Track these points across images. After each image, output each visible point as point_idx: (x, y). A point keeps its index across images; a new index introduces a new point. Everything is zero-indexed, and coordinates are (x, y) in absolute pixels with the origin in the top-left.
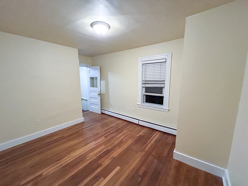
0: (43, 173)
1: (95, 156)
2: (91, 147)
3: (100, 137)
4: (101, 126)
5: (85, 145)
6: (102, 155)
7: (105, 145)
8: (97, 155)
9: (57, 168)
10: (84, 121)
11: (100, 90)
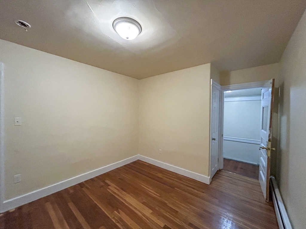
1: (116, 220)
5: (144, 203)
10: (209, 184)
11: (268, 139)
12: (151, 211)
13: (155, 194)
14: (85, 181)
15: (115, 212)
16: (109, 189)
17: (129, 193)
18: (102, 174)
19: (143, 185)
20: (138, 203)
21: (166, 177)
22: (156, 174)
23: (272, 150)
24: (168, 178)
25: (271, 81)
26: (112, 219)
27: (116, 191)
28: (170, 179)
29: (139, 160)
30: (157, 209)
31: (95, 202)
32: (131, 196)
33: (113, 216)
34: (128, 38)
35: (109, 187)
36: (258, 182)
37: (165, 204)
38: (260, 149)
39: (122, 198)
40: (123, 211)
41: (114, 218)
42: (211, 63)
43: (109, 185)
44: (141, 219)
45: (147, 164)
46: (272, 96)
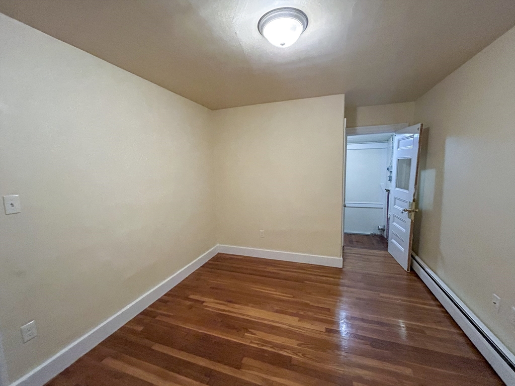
0: (207, 302)
1: (258, 344)
2: (278, 322)
3: (321, 321)
4: (360, 299)
5: (277, 311)
6: (266, 355)
7: (299, 345)
8: (263, 346)
9: (216, 309)
10: (341, 267)
11: (412, 199)
12: (297, 319)
13: (284, 296)
14: (150, 306)
15: (246, 334)
16: (206, 306)
17: (247, 305)
18: (172, 287)
19: (256, 288)
20: (269, 313)
21: (281, 270)
22: (265, 268)
23: (416, 212)
24: (284, 271)
25: (419, 125)
26: (251, 345)
27: (222, 307)
28: (290, 271)
29: (219, 253)
30: (302, 313)
31: (201, 331)
32: (252, 307)
33: (249, 341)
34: (283, 45)
35: (204, 304)
36: (387, 253)
37: (307, 305)
38: (402, 213)
39: (241, 314)
40: (258, 330)
41: (251, 342)
42: (345, 94)
43: (203, 302)
44: (290, 331)
45: (241, 258)
46: (419, 146)
